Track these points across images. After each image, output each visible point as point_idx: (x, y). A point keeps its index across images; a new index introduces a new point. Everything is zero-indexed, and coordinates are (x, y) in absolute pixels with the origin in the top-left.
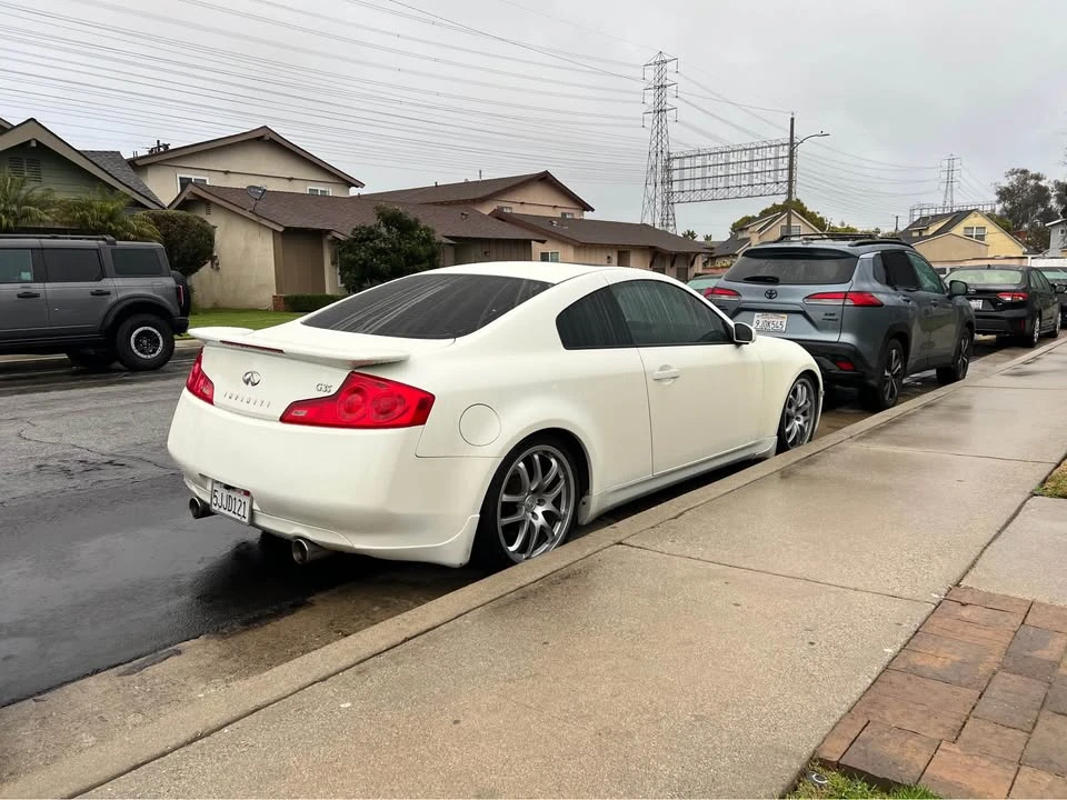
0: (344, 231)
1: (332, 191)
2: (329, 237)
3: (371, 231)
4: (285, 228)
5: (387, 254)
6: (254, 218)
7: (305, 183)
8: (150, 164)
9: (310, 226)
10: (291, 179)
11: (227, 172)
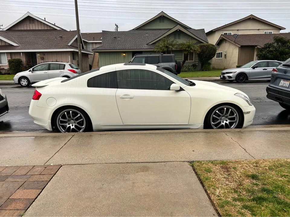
0: (261, 45)
1: (274, 32)
2: (256, 47)
3: (270, 45)
4: (241, 46)
5: (273, 52)
6: (234, 43)
7: (264, 30)
8: (216, 30)
9: (250, 44)
10: (258, 30)
11: (238, 30)
